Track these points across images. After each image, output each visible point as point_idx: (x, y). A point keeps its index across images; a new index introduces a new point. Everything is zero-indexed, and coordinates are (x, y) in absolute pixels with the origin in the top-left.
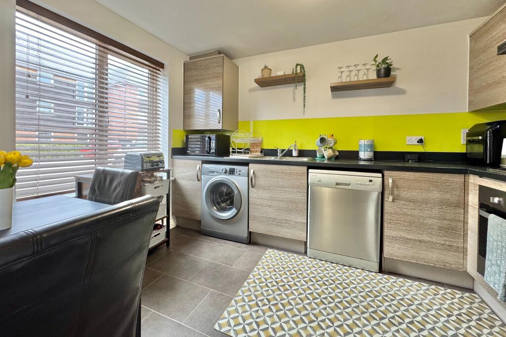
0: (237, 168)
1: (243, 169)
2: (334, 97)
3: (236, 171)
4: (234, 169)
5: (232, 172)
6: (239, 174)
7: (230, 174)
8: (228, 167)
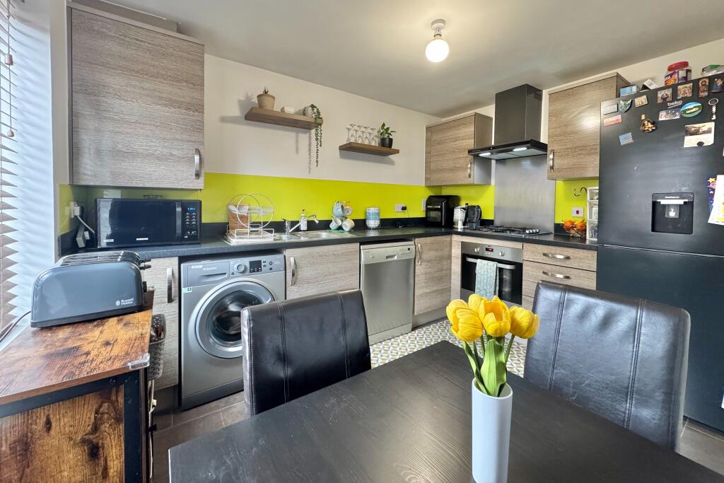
0: (264, 259)
1: (276, 259)
2: (342, 156)
3: (263, 264)
4: (260, 261)
5: (256, 267)
6: (271, 269)
7: (254, 271)
8: (246, 261)
